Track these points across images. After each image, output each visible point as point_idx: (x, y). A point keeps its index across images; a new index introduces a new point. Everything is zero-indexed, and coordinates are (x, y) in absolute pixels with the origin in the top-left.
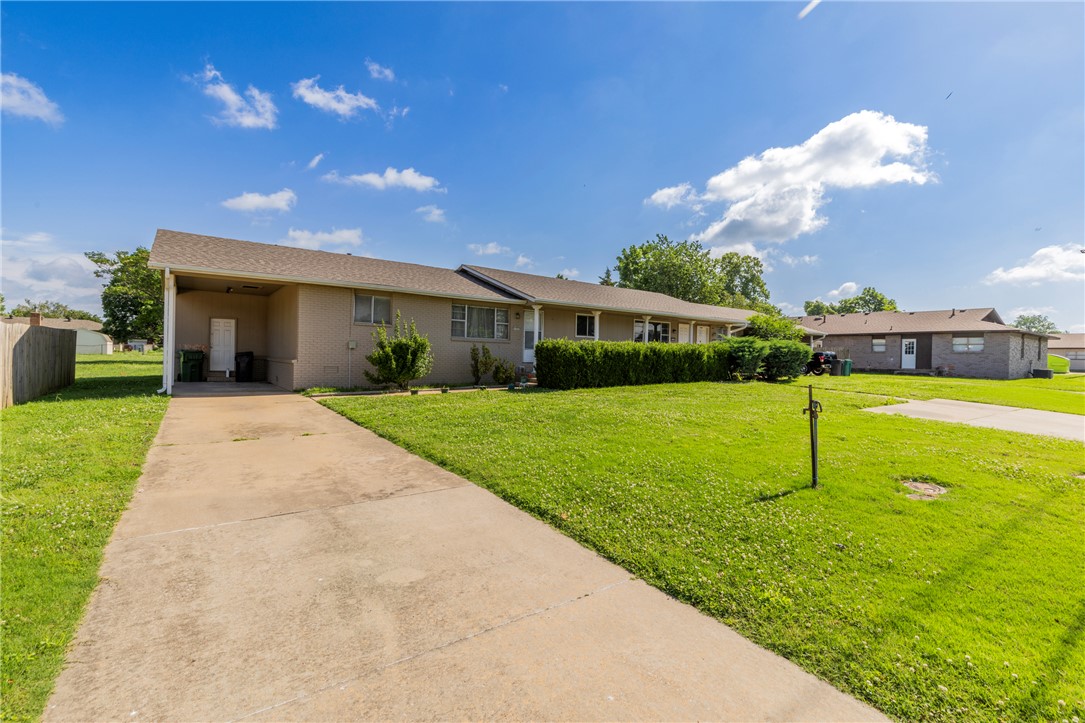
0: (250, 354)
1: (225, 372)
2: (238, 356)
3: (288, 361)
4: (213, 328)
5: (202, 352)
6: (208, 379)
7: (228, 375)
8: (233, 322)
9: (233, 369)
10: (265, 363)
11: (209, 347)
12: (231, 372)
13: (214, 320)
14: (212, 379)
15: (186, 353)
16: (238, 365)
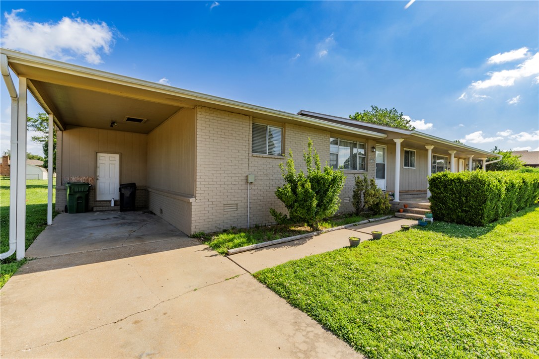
0: (132, 186)
1: (110, 201)
2: (122, 187)
3: (186, 199)
4: (99, 162)
5: (88, 184)
6: (95, 209)
7: (113, 205)
8: (117, 157)
9: (117, 198)
10: (146, 191)
11: (96, 179)
12: (115, 201)
13: (100, 155)
14: (98, 209)
15: (72, 186)
16: (122, 195)
